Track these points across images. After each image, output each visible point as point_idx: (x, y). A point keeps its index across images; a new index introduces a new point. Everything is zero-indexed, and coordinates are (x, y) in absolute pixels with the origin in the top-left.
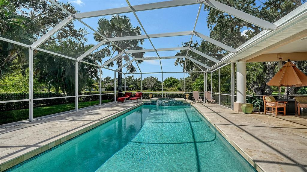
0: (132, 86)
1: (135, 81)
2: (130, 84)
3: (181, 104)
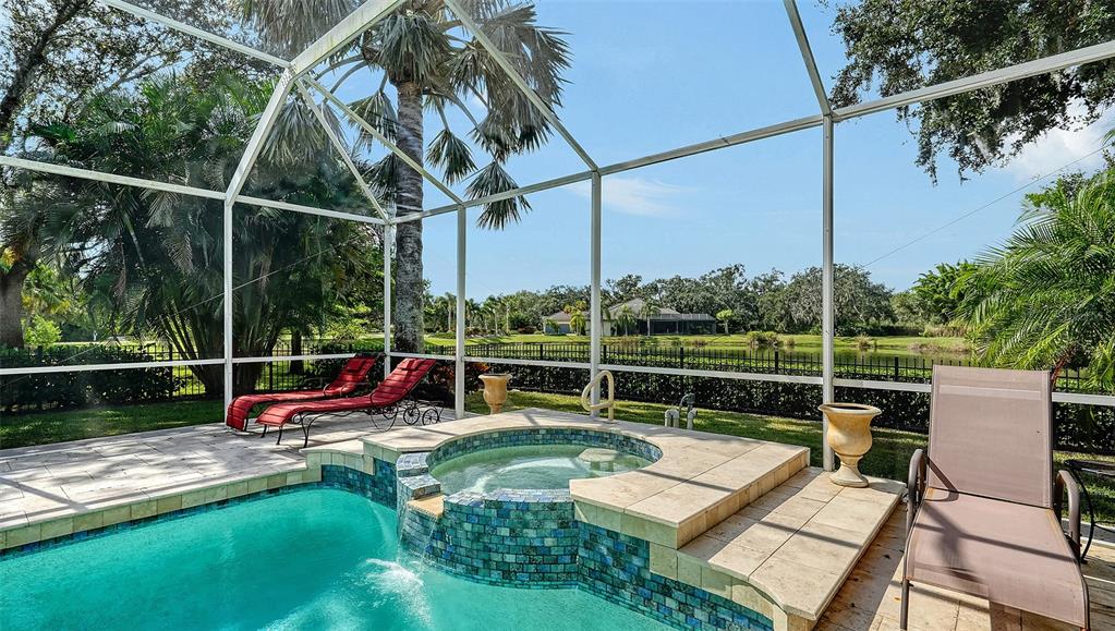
0: (728, 312)
1: (750, 289)
2: (720, 305)
3: (623, 576)
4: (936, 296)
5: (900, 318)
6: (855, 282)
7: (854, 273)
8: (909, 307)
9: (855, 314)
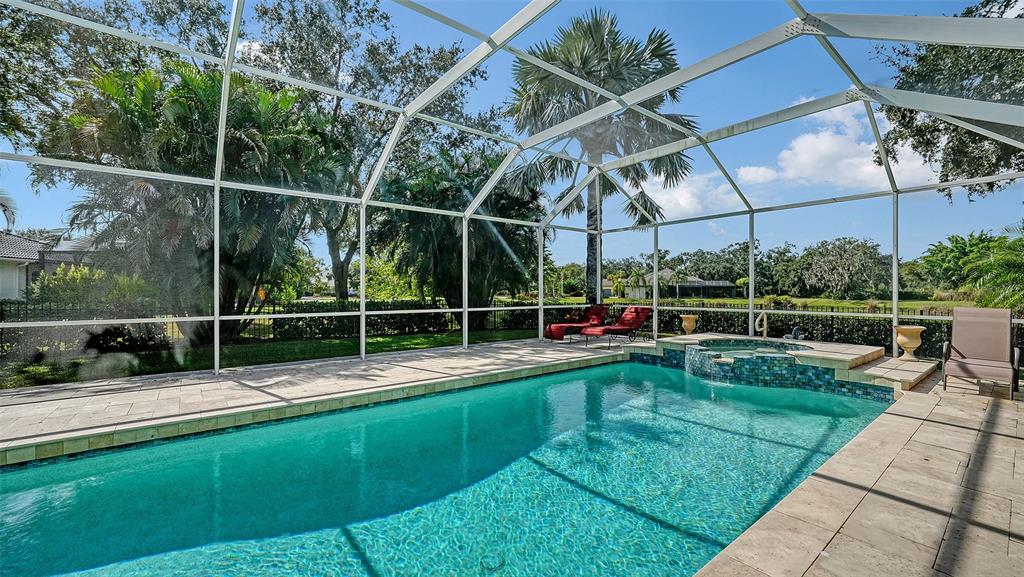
1: (765, 260)
2: (738, 273)
3: (820, 383)
4: (945, 265)
5: (909, 284)
6: (865, 253)
7: (864, 245)
8: (918, 275)
9: (866, 281)
